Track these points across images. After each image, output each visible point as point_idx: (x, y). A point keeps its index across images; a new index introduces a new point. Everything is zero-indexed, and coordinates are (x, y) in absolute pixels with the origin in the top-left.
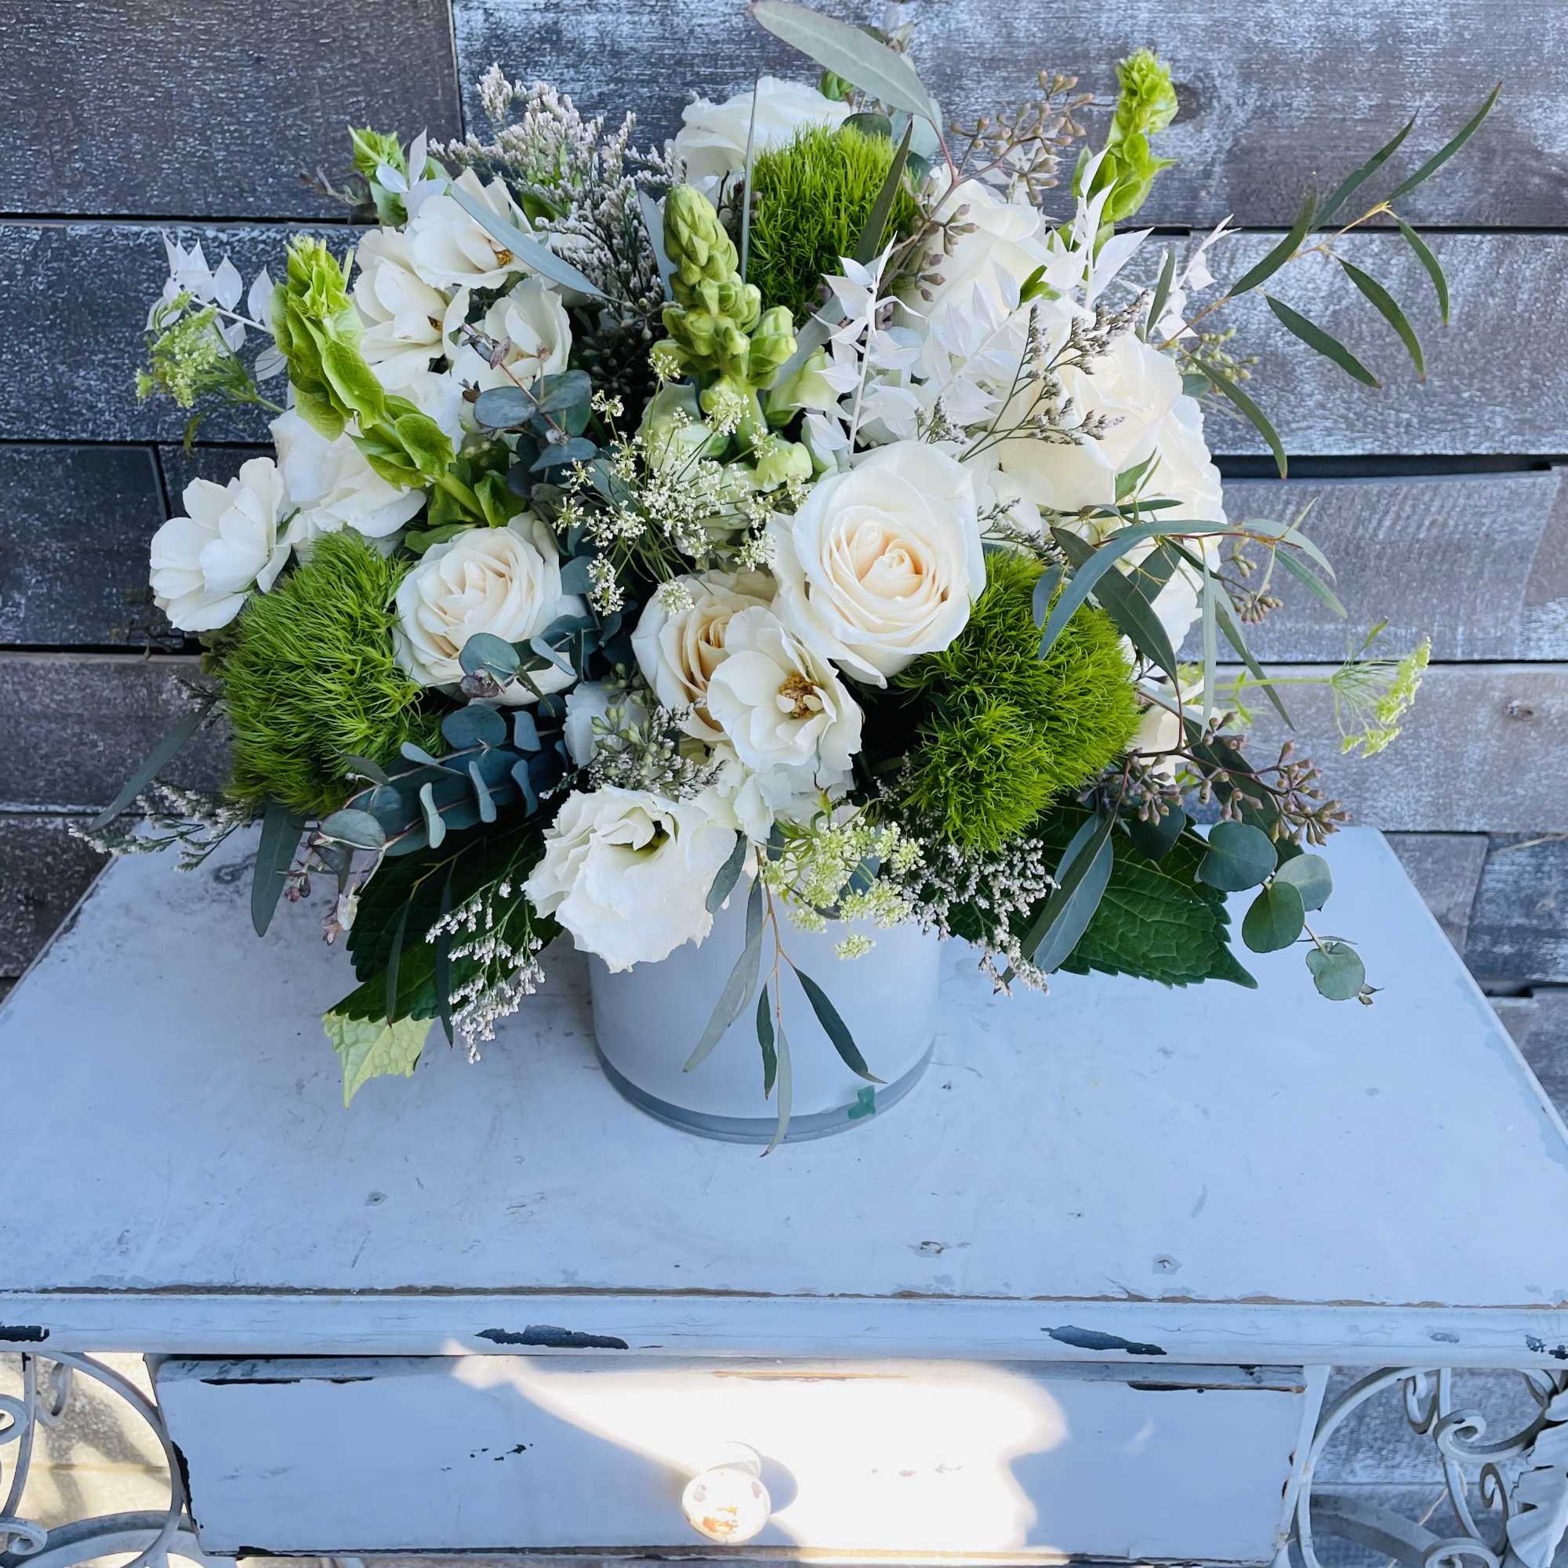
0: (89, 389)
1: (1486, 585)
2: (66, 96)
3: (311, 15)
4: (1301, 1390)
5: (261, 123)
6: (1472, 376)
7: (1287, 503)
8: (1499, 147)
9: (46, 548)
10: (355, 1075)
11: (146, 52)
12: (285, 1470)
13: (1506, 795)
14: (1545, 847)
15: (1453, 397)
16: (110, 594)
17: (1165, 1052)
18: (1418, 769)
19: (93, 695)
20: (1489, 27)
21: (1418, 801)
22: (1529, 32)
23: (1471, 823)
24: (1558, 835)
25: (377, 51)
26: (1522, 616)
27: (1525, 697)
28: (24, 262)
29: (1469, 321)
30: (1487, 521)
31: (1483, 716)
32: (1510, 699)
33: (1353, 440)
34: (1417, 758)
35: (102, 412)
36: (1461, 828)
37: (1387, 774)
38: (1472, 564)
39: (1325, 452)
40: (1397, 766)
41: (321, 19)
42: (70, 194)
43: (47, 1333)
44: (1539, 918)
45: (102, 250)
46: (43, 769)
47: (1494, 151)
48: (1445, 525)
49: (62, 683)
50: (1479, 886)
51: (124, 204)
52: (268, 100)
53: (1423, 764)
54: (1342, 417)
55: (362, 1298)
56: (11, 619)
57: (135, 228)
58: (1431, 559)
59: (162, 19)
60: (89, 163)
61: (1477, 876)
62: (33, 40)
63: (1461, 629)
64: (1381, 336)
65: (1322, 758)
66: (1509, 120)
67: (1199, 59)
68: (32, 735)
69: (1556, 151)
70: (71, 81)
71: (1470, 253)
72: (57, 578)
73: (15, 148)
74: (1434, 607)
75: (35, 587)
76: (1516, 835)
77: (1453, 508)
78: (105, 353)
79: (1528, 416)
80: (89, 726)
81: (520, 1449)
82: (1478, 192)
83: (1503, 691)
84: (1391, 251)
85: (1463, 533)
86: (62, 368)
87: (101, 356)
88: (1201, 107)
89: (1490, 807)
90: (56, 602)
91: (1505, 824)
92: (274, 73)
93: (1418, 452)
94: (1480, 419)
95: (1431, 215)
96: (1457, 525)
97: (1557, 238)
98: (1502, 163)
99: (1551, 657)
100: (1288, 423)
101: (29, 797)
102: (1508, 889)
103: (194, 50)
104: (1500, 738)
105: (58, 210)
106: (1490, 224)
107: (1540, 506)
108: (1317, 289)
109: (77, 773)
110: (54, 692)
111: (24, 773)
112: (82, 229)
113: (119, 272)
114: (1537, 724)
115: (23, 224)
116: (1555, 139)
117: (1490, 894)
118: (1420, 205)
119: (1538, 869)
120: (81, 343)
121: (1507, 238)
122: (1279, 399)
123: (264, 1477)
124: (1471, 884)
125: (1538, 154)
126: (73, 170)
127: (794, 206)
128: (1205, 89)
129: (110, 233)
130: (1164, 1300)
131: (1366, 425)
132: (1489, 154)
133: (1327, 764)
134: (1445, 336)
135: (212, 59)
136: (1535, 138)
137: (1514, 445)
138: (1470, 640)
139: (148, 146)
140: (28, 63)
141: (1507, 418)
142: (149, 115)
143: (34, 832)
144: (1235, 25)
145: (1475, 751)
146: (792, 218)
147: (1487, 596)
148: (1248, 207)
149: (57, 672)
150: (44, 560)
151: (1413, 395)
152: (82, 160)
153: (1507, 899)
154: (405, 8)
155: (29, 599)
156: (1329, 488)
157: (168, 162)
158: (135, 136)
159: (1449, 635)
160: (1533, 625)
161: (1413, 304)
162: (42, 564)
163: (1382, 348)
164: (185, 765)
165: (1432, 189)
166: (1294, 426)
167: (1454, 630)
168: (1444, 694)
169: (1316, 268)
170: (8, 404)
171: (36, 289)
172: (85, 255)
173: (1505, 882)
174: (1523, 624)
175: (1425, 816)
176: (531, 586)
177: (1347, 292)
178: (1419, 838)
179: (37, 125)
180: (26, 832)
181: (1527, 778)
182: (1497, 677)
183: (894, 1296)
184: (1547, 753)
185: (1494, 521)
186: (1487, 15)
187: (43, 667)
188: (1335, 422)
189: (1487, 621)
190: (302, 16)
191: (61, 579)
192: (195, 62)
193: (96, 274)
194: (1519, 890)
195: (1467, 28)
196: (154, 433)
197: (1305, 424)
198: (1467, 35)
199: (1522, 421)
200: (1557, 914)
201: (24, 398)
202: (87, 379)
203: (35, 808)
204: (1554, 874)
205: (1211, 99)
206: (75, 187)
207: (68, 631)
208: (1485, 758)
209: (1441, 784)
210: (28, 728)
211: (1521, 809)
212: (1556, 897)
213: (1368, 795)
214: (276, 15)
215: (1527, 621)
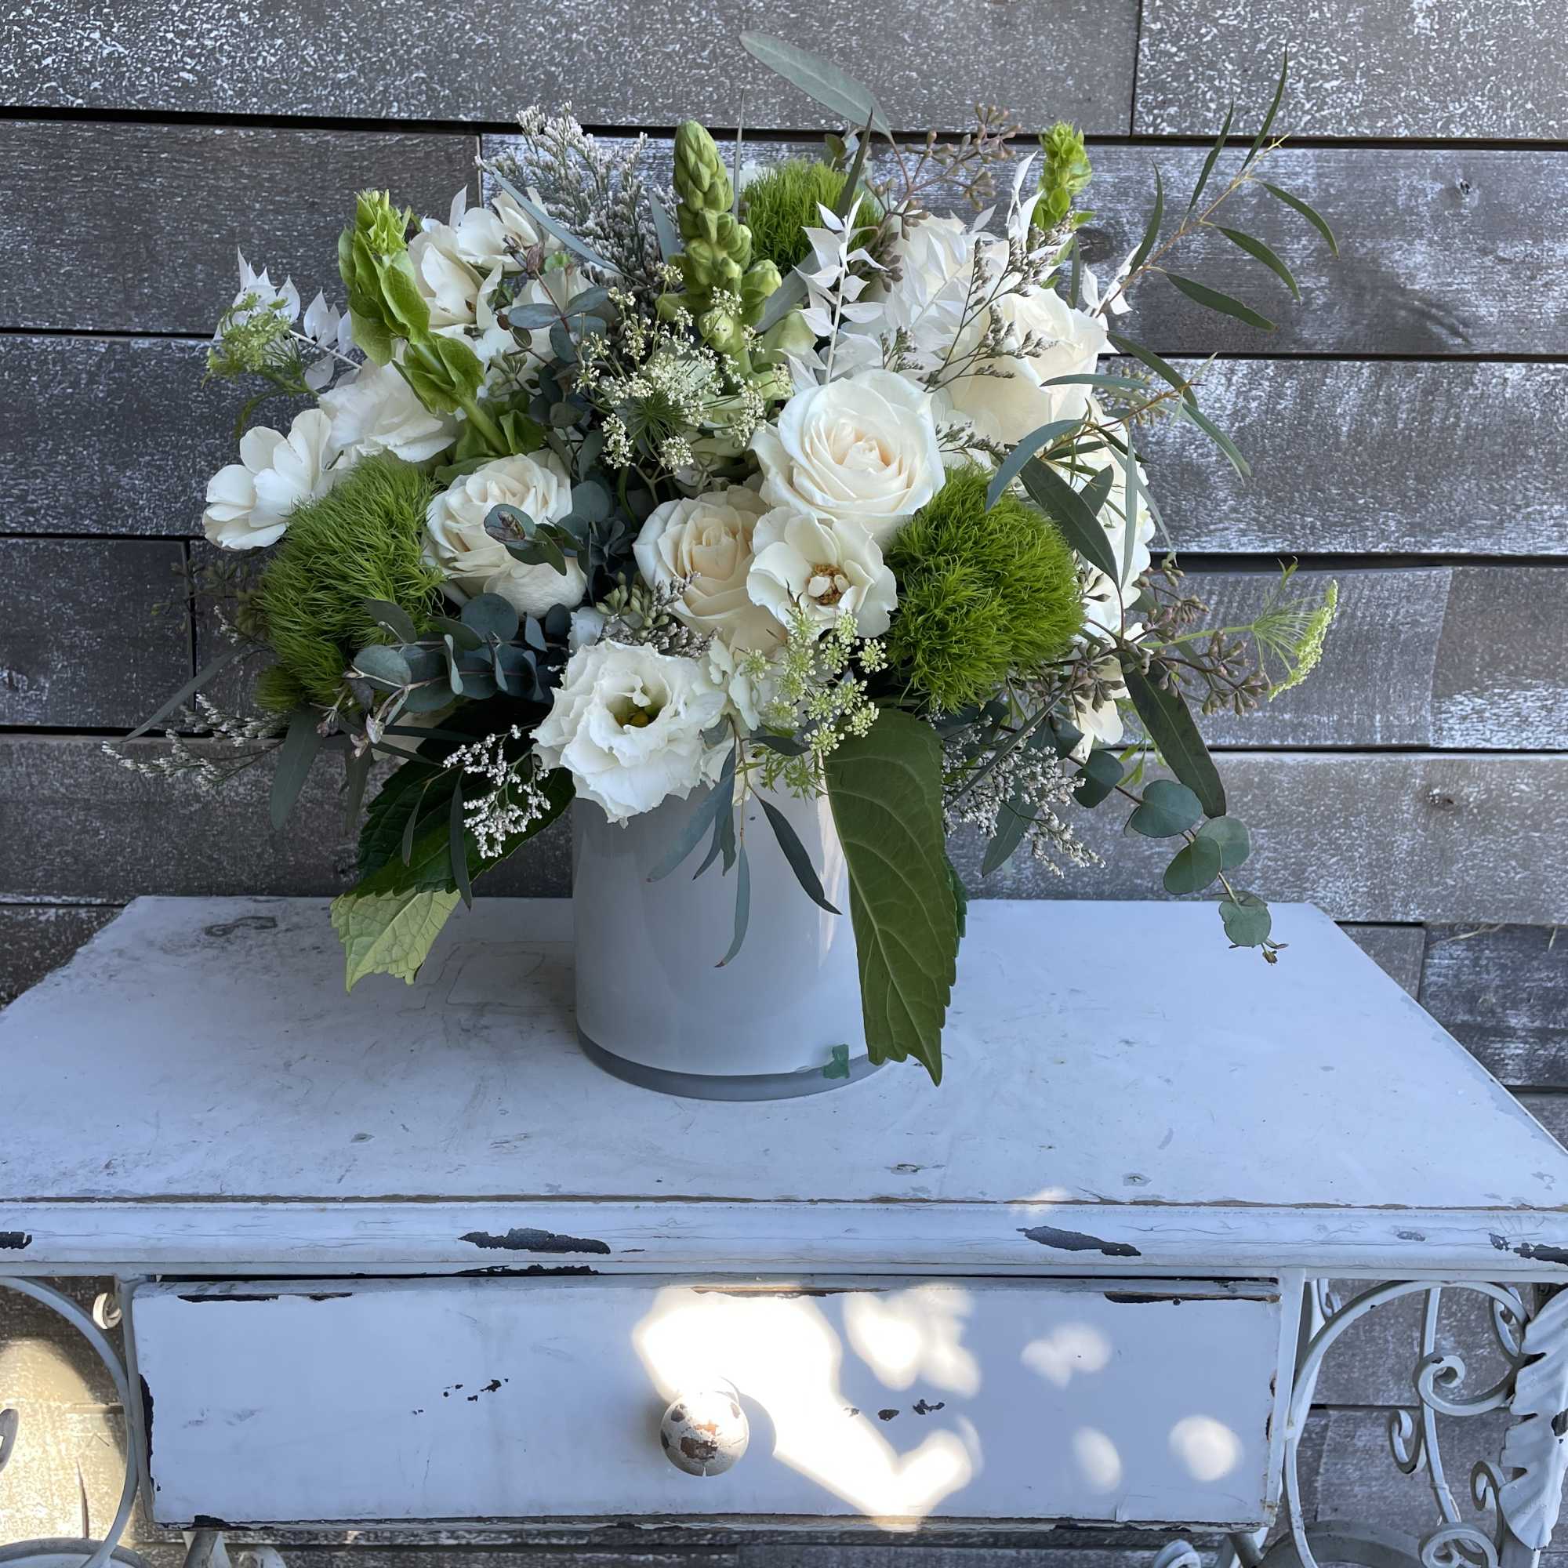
0: (133, 488)
1: (1396, 675)
2: (143, 233)
3: (360, 168)
4: (1275, 1299)
5: (310, 257)
6: (1364, 485)
7: (1211, 593)
8: (1369, 285)
9: (75, 635)
10: (357, 965)
11: (216, 196)
12: (252, 1413)
13: (1437, 885)
14: (1479, 939)
15: (1350, 503)
16: (131, 679)
17: (1127, 1042)
18: (1352, 859)
19: (102, 778)
20: (1350, 186)
21: (1355, 892)
22: (1384, 188)
23: (1407, 914)
24: (1491, 926)
25: (415, 198)
26: (1432, 706)
27: (1444, 785)
28: (89, 372)
29: (1357, 437)
30: (1390, 612)
31: (1407, 805)
32: (1429, 787)
33: (1265, 540)
34: (1351, 848)
35: (142, 509)
36: (1398, 918)
37: (1324, 865)
38: (1381, 655)
39: (1242, 550)
40: (1333, 856)
41: (369, 170)
42: (137, 315)
43: (29, 1239)
44: (1481, 1014)
45: (159, 363)
46: (44, 858)
47: (1364, 288)
48: (1353, 616)
49: (74, 766)
50: (1421, 982)
51: (182, 325)
52: (317, 238)
53: (1357, 854)
54: (1253, 519)
55: (347, 1205)
56: (34, 702)
57: (192, 342)
58: (1344, 650)
59: (234, 169)
60: (156, 289)
61: (1418, 969)
62: (121, 185)
63: (1378, 717)
64: (1282, 450)
65: (1261, 847)
66: (1374, 261)
67: (1110, 210)
68: (37, 822)
69: (1417, 287)
70: (148, 220)
71: (1352, 377)
72: (81, 664)
73: (92, 275)
74: (1351, 696)
75: (60, 671)
76: (1451, 927)
77: (1359, 600)
78: (152, 455)
79: (1417, 520)
80: (93, 812)
81: (495, 1385)
82: (1353, 323)
83: (1423, 779)
84: (1284, 375)
85: (1370, 624)
86: (110, 469)
87: (148, 458)
88: (1113, 249)
89: (1423, 898)
90: (78, 686)
91: (1438, 915)
92: (325, 215)
93: (1323, 551)
94: (1376, 522)
95: (1316, 343)
96: (1364, 617)
97: (1426, 364)
98: (1372, 298)
99: (1464, 745)
100: (1207, 525)
101: (26, 888)
102: (1450, 983)
103: (258, 195)
104: (1425, 828)
105: (125, 328)
106: (1367, 351)
107: (1436, 598)
108: (1223, 408)
109: (76, 863)
110: (64, 776)
111: (24, 862)
112: (144, 343)
113: (172, 383)
114: (1458, 812)
115: (92, 339)
116: (1415, 277)
117: (1433, 989)
118: (1306, 334)
119: (1476, 962)
120: (130, 446)
121: (1383, 364)
122: (1198, 503)
123: (230, 1423)
124: (1414, 977)
125: (1403, 291)
126: (141, 294)
127: (777, 213)
128: (1116, 234)
129: (169, 346)
130: (1135, 1203)
131: (1275, 527)
132: (1360, 290)
133: (1267, 854)
134: (1338, 450)
135: (273, 202)
136: (1398, 276)
137: (1408, 545)
138: (1387, 727)
139: (209, 275)
140: (113, 204)
141: (1399, 522)
142: (213, 250)
143: (27, 924)
144: (1138, 182)
145: (1403, 842)
146: (775, 220)
147: (1399, 687)
148: (1158, 336)
149: (71, 754)
150: (73, 646)
151: (1315, 502)
152: (150, 286)
153: (1449, 993)
154: (442, 163)
155: (53, 683)
156: (1247, 578)
157: (225, 289)
158: (200, 267)
159: (1368, 723)
160: (1444, 716)
161: (1307, 422)
162: (69, 651)
163: (1284, 460)
164: (181, 854)
165: (1314, 321)
166: (1212, 527)
167: (1372, 718)
168: (1369, 780)
169: (1221, 389)
170: (58, 500)
171: (96, 396)
172: (144, 367)
173: (1446, 976)
174: (1434, 715)
175: (1364, 907)
176: (545, 502)
177: (1249, 410)
178: (1360, 929)
179: (114, 257)
180: (18, 924)
181: (1454, 868)
182: (1416, 763)
183: (873, 1201)
184: (1471, 844)
185: (1397, 613)
186: (1348, 175)
187: (59, 747)
188: (1248, 524)
189: (1402, 711)
190: (352, 167)
191: (86, 665)
192: (257, 206)
193: (153, 384)
194: (1460, 984)
195: (1332, 185)
196: (188, 528)
197: (1221, 526)
198: (1332, 191)
199: (1413, 525)
200: (1499, 1010)
201: (73, 496)
202: (132, 479)
203: (30, 899)
204: (1491, 968)
205: (1121, 242)
206: (141, 309)
207: (87, 714)
208: (1414, 849)
209: (1375, 874)
210: (34, 814)
211: (1453, 899)
212: (1496, 992)
213: (1308, 885)
214: (331, 167)
215: (1437, 712)
